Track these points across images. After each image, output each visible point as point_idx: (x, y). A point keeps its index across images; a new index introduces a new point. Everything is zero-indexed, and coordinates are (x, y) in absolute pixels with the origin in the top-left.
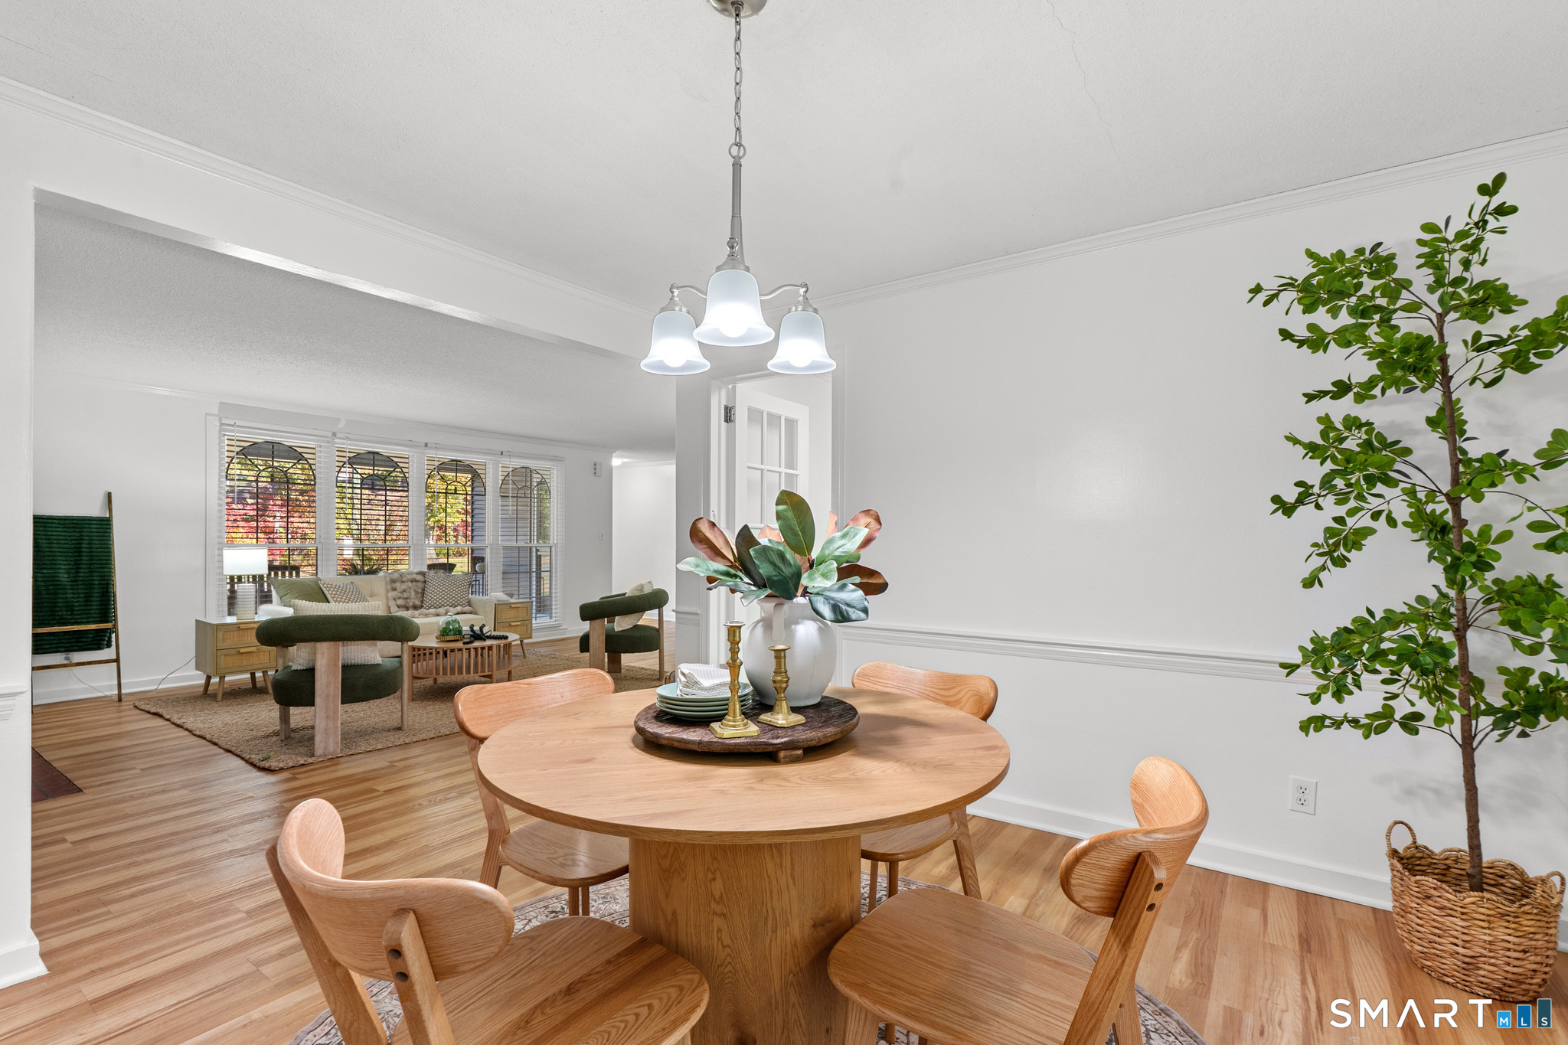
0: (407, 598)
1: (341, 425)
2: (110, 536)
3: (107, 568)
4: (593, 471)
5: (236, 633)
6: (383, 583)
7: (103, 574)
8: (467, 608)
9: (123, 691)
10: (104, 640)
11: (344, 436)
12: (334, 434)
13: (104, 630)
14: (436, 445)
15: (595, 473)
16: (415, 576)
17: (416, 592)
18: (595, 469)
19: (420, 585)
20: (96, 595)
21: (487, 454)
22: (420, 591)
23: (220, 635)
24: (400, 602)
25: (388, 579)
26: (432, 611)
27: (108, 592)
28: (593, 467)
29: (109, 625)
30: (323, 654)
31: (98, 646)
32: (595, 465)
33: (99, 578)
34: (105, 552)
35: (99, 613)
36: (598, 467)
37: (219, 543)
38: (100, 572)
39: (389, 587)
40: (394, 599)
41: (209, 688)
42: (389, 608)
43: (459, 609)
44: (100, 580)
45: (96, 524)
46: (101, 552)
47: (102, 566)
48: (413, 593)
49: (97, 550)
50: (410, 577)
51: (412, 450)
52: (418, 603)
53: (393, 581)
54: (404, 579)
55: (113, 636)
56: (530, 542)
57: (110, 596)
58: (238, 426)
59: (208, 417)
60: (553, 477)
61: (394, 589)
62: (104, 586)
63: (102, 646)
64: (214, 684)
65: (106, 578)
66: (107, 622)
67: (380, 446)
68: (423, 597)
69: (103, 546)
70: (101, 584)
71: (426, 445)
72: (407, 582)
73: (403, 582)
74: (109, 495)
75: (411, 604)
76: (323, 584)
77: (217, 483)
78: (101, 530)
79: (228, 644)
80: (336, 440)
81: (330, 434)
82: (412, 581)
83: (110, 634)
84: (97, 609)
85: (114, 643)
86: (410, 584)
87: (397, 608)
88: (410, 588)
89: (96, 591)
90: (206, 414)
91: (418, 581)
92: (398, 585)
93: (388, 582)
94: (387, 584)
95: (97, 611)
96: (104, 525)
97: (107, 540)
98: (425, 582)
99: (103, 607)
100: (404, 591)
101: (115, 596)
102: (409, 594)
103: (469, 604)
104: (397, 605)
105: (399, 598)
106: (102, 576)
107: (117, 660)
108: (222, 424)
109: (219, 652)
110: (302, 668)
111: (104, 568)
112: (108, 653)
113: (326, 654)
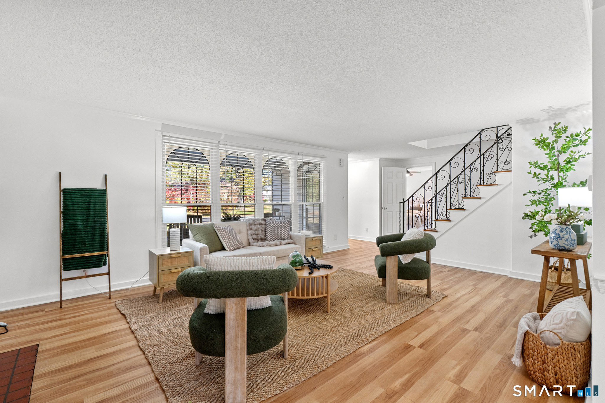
0: (257, 234)
1: (222, 137)
2: (105, 200)
3: (104, 219)
4: (339, 164)
5: (169, 260)
6: (245, 226)
7: (101, 222)
8: (290, 241)
9: (112, 290)
10: (102, 261)
11: (224, 143)
12: (219, 142)
13: (102, 256)
14: (268, 149)
15: (340, 165)
16: (261, 221)
17: (262, 231)
18: (340, 162)
19: (264, 226)
20: (97, 235)
21: (291, 154)
22: (264, 230)
23: (161, 261)
24: (255, 236)
25: (248, 223)
26: (273, 242)
27: (104, 233)
28: (339, 161)
29: (105, 253)
30: (231, 309)
31: (98, 265)
32: (340, 160)
33: (99, 225)
34: (102, 209)
35: (99, 245)
36: (342, 161)
37: (163, 204)
38: (99, 221)
39: (248, 228)
40: (251, 235)
41: (156, 292)
42: (249, 240)
43: (286, 241)
44: (100, 226)
45: (98, 193)
46: (101, 209)
47: (101, 217)
48: (260, 231)
49: (99, 208)
50: (258, 222)
51: (257, 151)
52: (263, 237)
53: (250, 225)
54: (256, 223)
55: (107, 258)
56: (302, 202)
57: (104, 235)
58: (171, 137)
59: (156, 132)
60: (321, 167)
61: (251, 229)
62: (102, 229)
63: (101, 265)
64: (158, 290)
65: (103, 225)
66: (103, 250)
67: (241, 149)
68: (265, 233)
69: (102, 206)
70: (100, 228)
71: (264, 148)
72: (257, 225)
73: (255, 225)
74: (106, 176)
75: (259, 238)
76: (216, 228)
77: (161, 169)
78: (101, 196)
79: (165, 267)
80: (220, 146)
81: (217, 142)
82: (260, 224)
83: (106, 257)
84: (99, 243)
85: (107, 263)
86: (259, 226)
87: (253, 241)
88: (259, 228)
89: (97, 232)
90: (156, 130)
91: (263, 224)
92: (253, 227)
93: (248, 225)
94: (247, 226)
95: (99, 244)
96: (103, 193)
97: (104, 202)
98: (266, 225)
99: (101, 242)
100: (256, 230)
101: (107, 235)
102: (258, 232)
103: (291, 238)
104: (253, 238)
105: (254, 234)
106: (100, 223)
107: (109, 274)
108: (163, 136)
109: (160, 273)
110: (212, 313)
111: (102, 219)
112: (104, 269)
113: (234, 309)
